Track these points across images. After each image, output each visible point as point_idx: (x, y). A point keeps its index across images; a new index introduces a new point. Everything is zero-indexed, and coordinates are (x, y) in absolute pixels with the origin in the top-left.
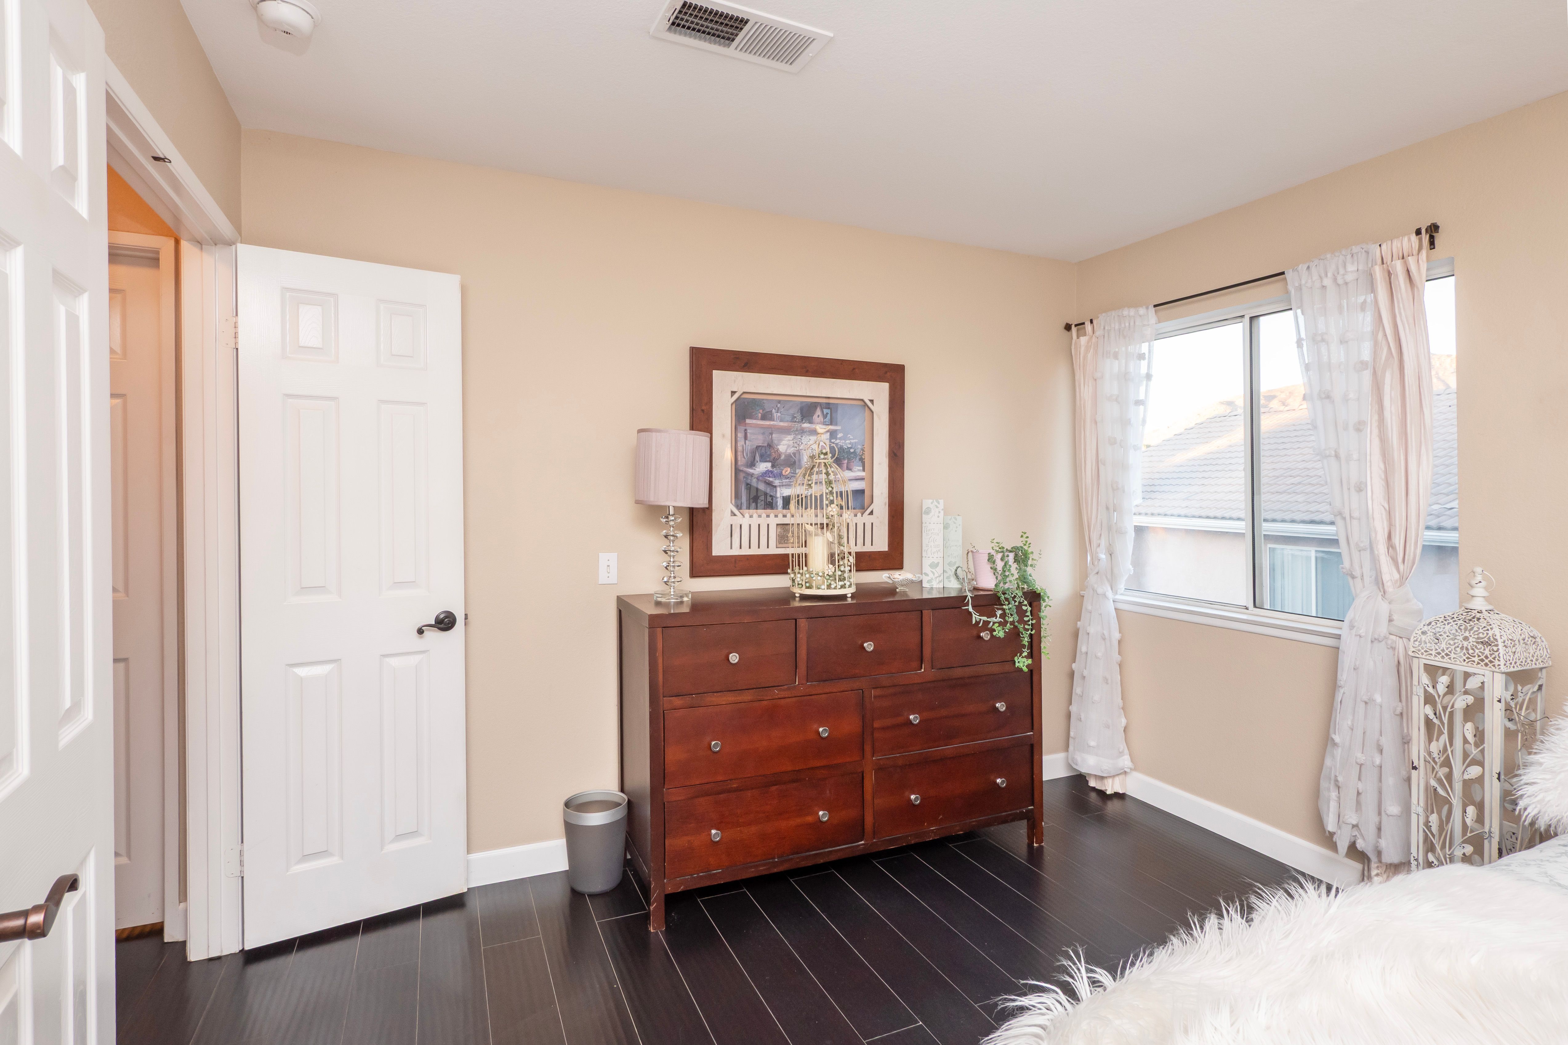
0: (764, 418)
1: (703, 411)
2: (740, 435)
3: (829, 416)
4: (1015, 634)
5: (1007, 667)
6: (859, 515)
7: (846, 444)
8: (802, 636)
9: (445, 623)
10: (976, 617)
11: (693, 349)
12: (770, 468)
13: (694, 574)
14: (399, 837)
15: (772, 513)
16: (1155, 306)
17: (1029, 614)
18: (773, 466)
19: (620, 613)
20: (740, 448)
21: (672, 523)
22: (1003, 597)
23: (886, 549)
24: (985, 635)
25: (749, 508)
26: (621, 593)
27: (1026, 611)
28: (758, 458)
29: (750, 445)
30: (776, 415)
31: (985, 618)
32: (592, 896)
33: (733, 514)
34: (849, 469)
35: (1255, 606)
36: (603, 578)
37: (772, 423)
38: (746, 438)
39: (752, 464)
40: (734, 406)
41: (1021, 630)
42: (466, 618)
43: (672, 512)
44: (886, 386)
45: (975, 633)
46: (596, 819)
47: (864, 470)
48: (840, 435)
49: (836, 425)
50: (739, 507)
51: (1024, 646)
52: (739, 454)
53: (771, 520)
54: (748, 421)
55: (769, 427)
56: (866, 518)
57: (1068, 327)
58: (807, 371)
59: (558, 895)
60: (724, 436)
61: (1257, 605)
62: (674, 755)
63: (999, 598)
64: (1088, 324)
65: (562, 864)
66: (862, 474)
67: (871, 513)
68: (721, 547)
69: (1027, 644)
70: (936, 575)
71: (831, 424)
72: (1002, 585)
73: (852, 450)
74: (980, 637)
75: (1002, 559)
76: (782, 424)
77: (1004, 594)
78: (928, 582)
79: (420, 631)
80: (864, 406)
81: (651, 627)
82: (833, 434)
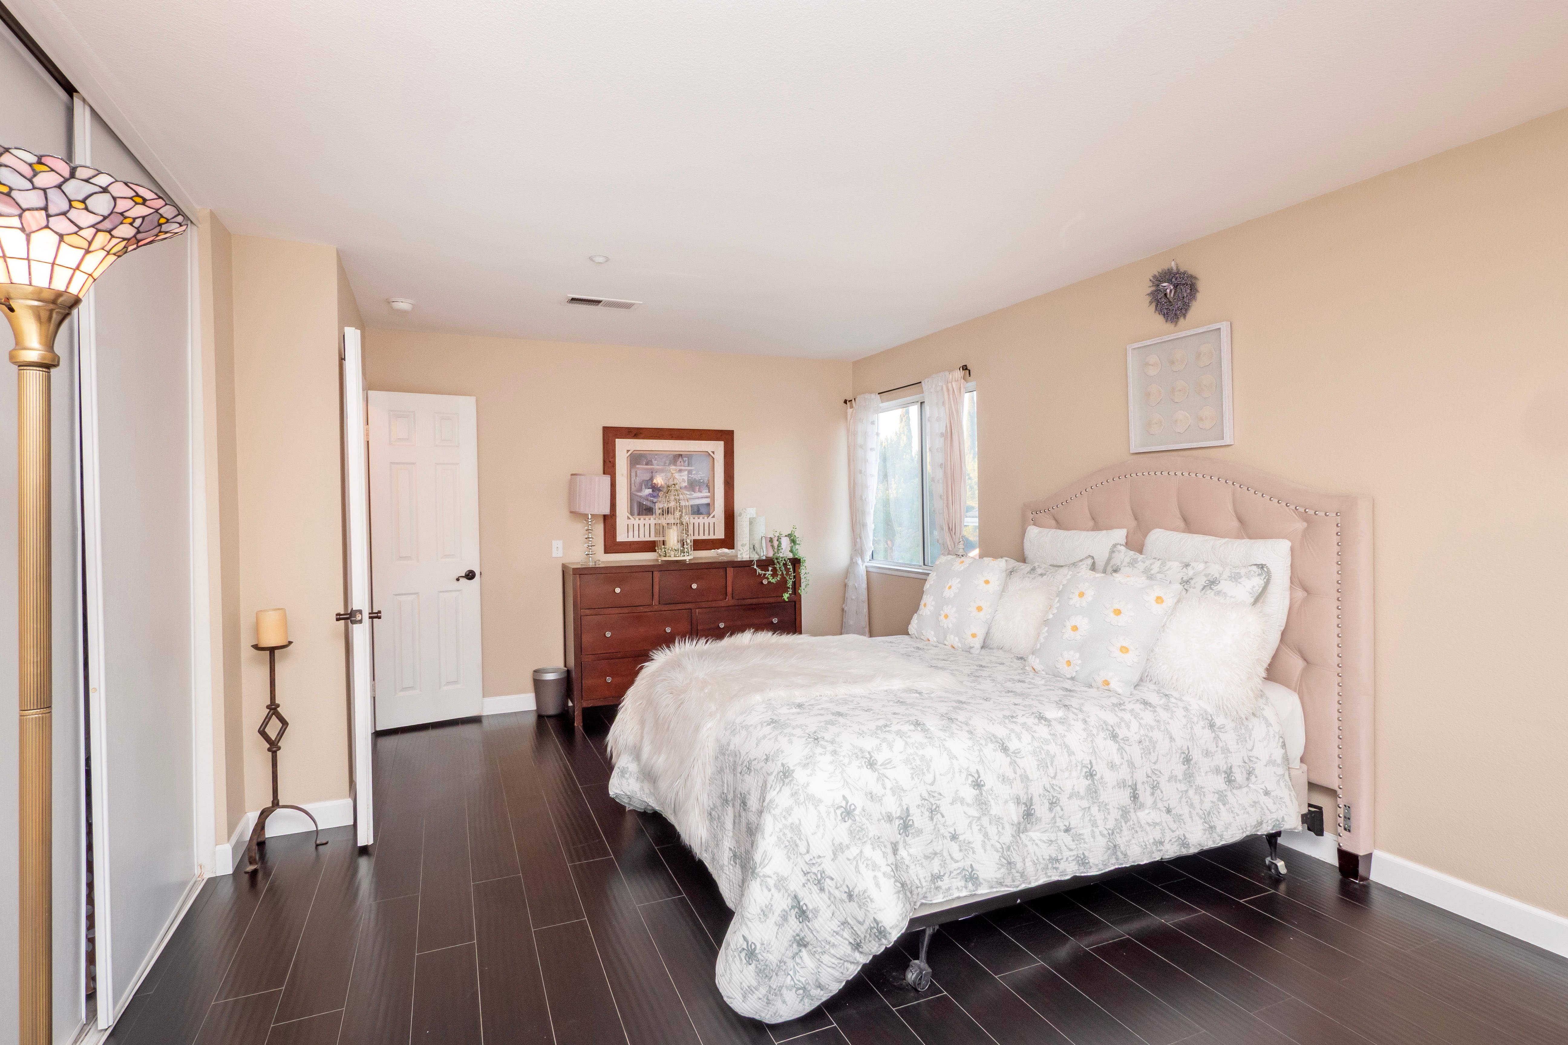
0: (647, 464)
1: (610, 462)
2: (633, 474)
3: (687, 461)
4: (784, 581)
5: (779, 599)
6: (706, 518)
7: (697, 477)
8: (656, 580)
9: (470, 575)
10: (759, 571)
11: (604, 428)
12: (651, 492)
13: (606, 552)
14: (449, 683)
15: (652, 517)
16: (879, 394)
17: (791, 570)
18: (653, 491)
19: (563, 571)
20: (633, 482)
21: (590, 523)
22: (776, 561)
23: (723, 537)
24: (765, 582)
25: (639, 515)
26: (564, 562)
27: (790, 569)
28: (643, 487)
29: (638, 480)
30: (654, 462)
31: (763, 572)
32: (549, 717)
33: (629, 518)
34: (699, 491)
35: (924, 565)
36: (555, 555)
37: (652, 467)
38: (636, 475)
39: (640, 490)
40: (629, 458)
41: (787, 578)
42: (481, 574)
43: (590, 517)
44: (722, 443)
45: (759, 580)
46: (550, 677)
47: (709, 492)
48: (694, 472)
49: (692, 466)
50: (632, 514)
51: (789, 588)
52: (633, 485)
53: (651, 520)
54: (638, 466)
55: (651, 469)
56: (710, 520)
57: (845, 402)
58: (672, 437)
59: (532, 720)
60: (623, 475)
61: (926, 563)
62: (586, 639)
63: (774, 562)
64: (853, 400)
65: (532, 706)
66: (709, 494)
67: (714, 517)
68: (621, 537)
69: (791, 587)
70: (745, 550)
71: (688, 466)
72: (777, 554)
73: (701, 481)
74: (762, 583)
75: (777, 540)
76: (658, 467)
77: (777, 559)
78: (741, 554)
79: (458, 580)
80: (710, 456)
81: (574, 574)
82: (690, 472)
